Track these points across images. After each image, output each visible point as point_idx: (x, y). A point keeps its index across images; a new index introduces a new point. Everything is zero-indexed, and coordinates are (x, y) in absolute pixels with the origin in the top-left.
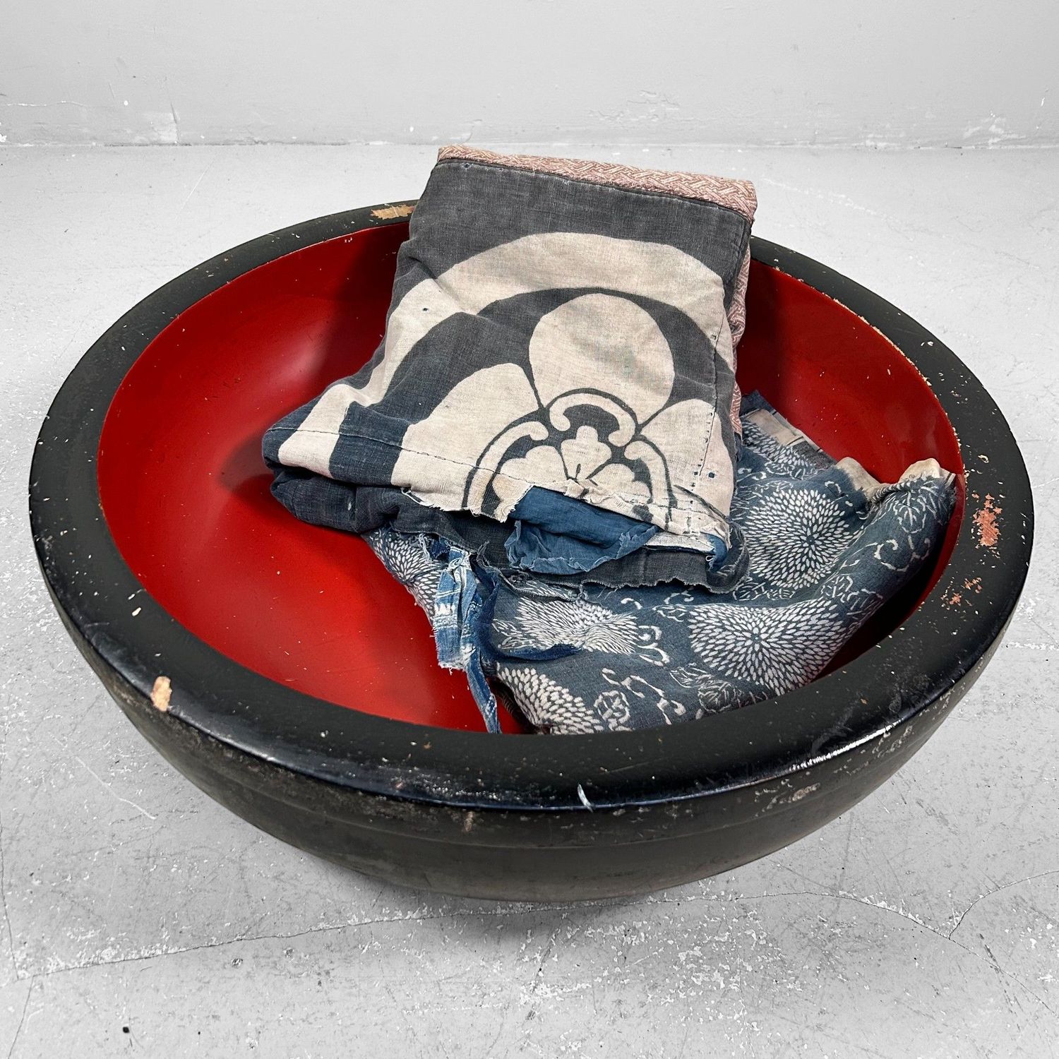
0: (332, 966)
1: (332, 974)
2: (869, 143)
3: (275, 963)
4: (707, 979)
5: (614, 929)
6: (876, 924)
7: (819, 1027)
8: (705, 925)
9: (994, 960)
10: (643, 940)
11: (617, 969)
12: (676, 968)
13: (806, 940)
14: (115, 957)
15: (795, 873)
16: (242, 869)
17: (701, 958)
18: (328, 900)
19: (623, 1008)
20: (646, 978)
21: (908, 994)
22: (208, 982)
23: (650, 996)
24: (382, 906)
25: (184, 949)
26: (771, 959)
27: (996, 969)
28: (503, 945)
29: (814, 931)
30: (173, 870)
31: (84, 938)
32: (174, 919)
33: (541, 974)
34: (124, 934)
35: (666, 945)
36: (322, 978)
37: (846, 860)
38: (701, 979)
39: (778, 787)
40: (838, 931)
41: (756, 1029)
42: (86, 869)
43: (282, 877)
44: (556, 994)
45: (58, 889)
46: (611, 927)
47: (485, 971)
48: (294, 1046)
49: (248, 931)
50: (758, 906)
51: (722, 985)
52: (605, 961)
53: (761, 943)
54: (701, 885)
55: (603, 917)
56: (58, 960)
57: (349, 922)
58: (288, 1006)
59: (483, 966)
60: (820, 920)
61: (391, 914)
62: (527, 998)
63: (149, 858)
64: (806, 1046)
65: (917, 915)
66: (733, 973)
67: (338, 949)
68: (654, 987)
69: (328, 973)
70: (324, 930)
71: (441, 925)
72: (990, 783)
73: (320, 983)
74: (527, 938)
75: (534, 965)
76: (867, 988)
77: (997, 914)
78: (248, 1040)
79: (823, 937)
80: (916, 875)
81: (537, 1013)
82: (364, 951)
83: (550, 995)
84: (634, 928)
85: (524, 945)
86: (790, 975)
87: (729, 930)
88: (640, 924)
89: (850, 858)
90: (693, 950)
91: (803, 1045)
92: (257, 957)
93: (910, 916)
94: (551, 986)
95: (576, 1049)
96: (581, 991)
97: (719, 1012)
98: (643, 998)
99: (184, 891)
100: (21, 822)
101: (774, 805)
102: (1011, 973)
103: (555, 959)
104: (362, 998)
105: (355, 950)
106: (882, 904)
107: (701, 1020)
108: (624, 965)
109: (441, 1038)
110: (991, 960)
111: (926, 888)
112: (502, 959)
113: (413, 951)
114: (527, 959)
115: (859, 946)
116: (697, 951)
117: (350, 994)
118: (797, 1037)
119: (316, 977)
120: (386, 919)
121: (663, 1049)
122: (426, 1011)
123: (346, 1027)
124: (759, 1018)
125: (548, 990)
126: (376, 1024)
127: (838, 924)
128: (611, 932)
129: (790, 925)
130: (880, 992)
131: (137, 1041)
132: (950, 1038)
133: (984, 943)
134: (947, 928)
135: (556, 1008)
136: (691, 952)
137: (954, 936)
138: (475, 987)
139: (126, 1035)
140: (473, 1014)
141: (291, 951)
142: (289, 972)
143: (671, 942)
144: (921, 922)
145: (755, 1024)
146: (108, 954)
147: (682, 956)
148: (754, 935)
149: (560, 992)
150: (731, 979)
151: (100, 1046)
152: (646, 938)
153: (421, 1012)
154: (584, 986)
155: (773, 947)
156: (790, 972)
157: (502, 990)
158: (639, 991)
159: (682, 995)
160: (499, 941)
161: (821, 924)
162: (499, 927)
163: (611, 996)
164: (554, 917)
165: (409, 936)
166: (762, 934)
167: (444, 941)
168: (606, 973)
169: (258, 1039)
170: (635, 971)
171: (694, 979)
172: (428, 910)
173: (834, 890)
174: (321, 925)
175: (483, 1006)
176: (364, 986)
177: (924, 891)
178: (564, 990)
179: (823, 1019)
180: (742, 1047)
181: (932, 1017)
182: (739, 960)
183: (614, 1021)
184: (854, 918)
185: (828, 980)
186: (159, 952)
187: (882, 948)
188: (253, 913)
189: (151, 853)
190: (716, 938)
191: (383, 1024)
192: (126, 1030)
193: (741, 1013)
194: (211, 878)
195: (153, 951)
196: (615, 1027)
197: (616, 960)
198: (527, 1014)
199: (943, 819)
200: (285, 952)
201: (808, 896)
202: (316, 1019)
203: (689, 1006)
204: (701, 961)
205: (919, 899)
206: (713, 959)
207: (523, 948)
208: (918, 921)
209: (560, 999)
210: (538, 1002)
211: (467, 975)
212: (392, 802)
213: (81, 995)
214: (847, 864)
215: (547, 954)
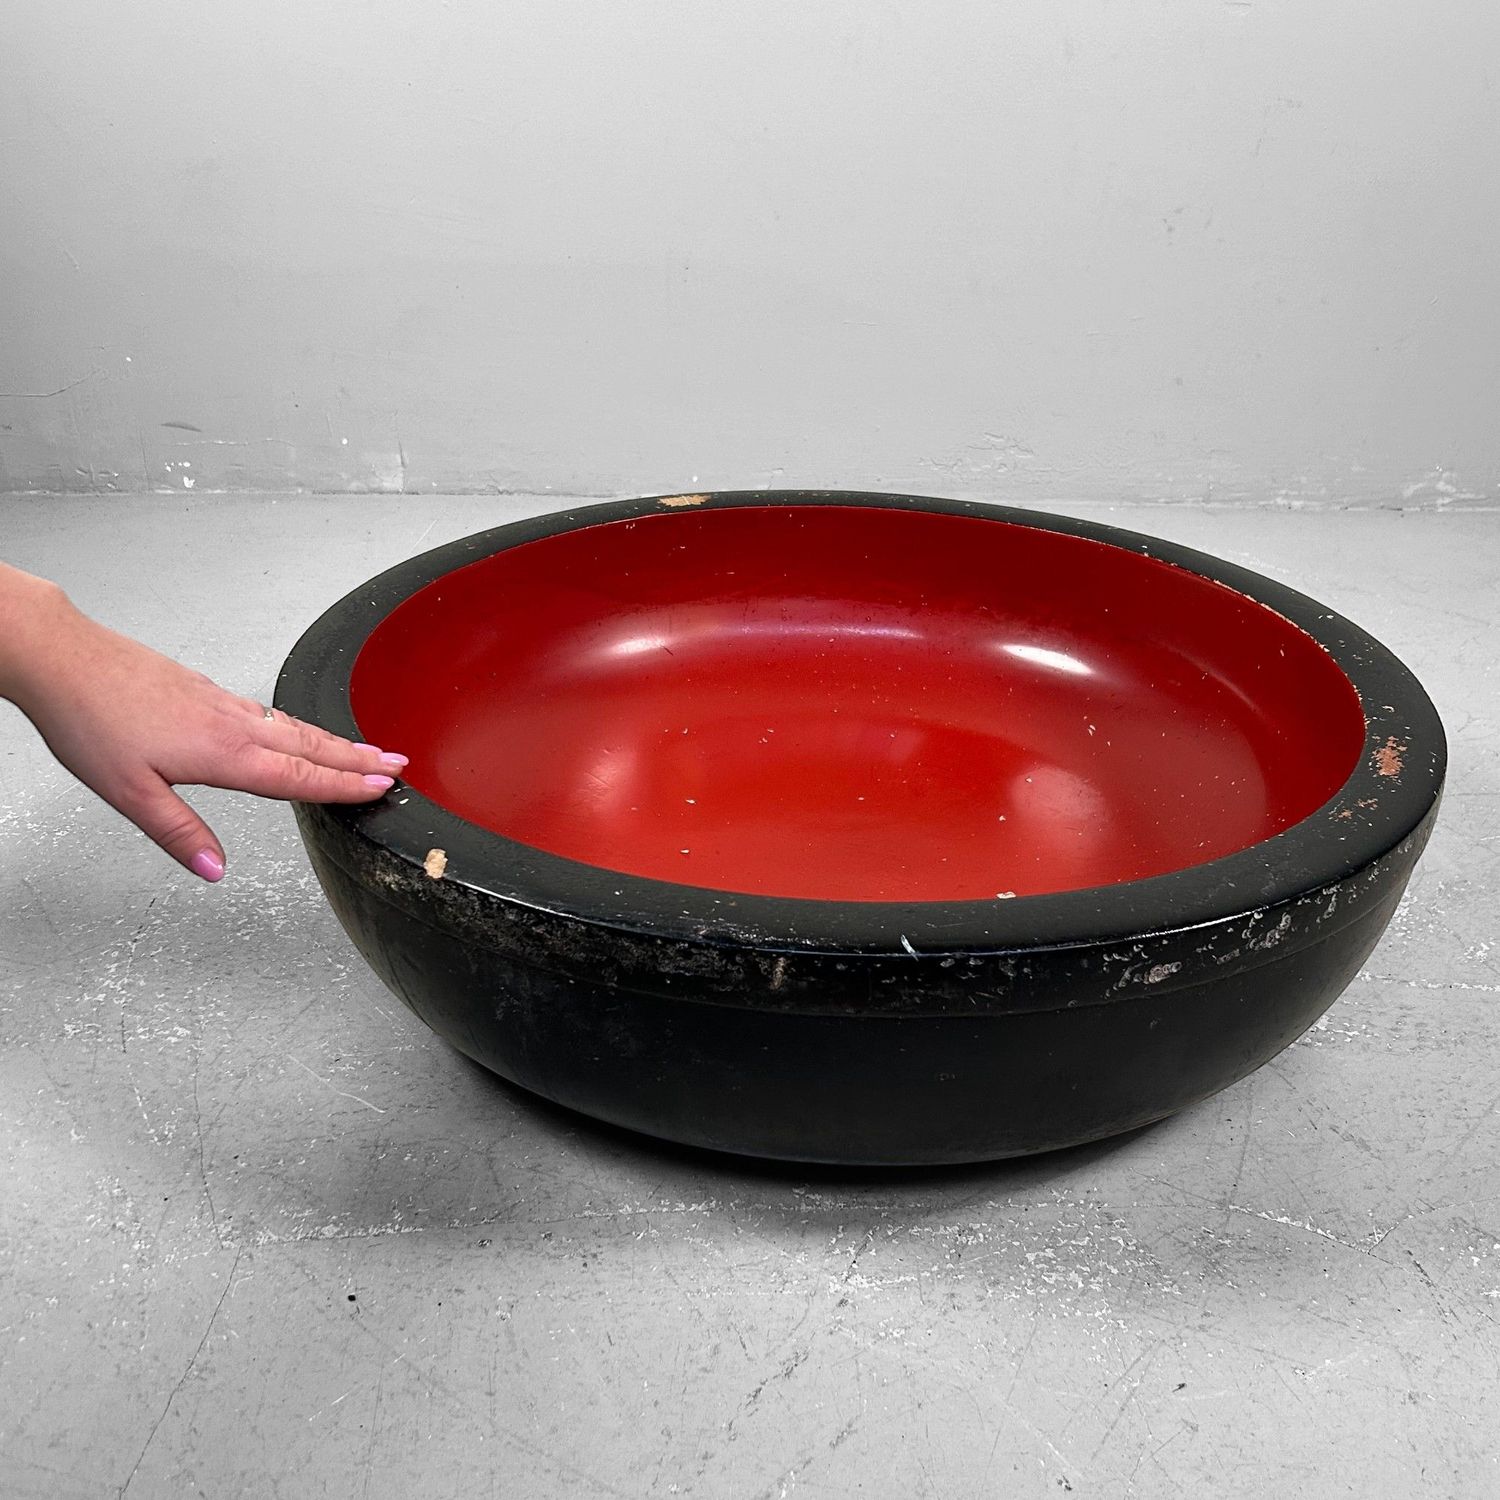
0: (600, 1250)
1: (600, 1257)
2: (1280, 501)
3: (531, 1245)
4: (1062, 1279)
5: (945, 1229)
6: (1276, 1237)
7: (1202, 1328)
8: (1059, 1230)
9: (1426, 1275)
10: (982, 1240)
11: (950, 1266)
12: (1023, 1268)
13: (1186, 1249)
14: (338, 1233)
15: (1173, 1187)
16: (491, 1160)
17: (1054, 1259)
18: (594, 1191)
19: (956, 1301)
20: (985, 1275)
21: (1315, 1302)
22: (450, 1260)
23: (990, 1291)
24: (661, 1199)
25: (421, 1230)
26: (1142, 1264)
27: (1428, 1283)
28: (808, 1239)
29: (1198, 1241)
30: (406, 1159)
31: (300, 1215)
32: (409, 1202)
33: (854, 1266)
34: (348, 1214)
35: (1010, 1246)
36: (588, 1261)
37: (1239, 1177)
38: (1054, 1278)
39: (1131, 954)
40: (1227, 1242)
41: (1123, 1327)
42: (301, 1154)
43: (540, 1169)
44: (873, 1284)
45: (268, 1171)
46: (942, 1228)
47: (786, 1261)
48: (555, 1320)
49: (497, 1216)
50: (1126, 1215)
51: (1081, 1285)
52: (934, 1257)
53: (1130, 1248)
54: (1055, 1193)
55: (932, 1218)
56: (271, 1234)
57: (621, 1211)
58: (547, 1283)
59: (785, 1256)
60: (1205, 1231)
61: (672, 1206)
62: (838, 1287)
63: (377, 1147)
64: (1185, 1345)
65: (1328, 1231)
66: (1094, 1275)
67: (607, 1234)
68: (996, 1283)
69: (595, 1256)
70: (591, 1217)
71: (733, 1217)
72: (1424, 1114)
73: (585, 1265)
74: (838, 1233)
75: (847, 1258)
76: (1263, 1295)
77: (1429, 1233)
78: (498, 1313)
79: (1208, 1247)
80: (1327, 1195)
81: (850, 1301)
82: (639, 1237)
83: (867, 1286)
84: (971, 1229)
85: (834, 1240)
86: (1166, 1280)
87: (1089, 1235)
88: (978, 1226)
89: (1243, 1176)
90: (1044, 1251)
91: (1181, 1343)
92: (508, 1238)
93: (1319, 1231)
94: (867, 1278)
95: (898, 1336)
96: (906, 1283)
97: (1076, 1309)
98: (981, 1292)
99: (420, 1178)
100: (221, 1111)
101: (1127, 981)
102: (1447, 1288)
103: (873, 1253)
104: (636, 1280)
105: (628, 1237)
106: (1284, 1220)
107: (1054, 1316)
108: (958, 1262)
109: (732, 1319)
110: (1421, 1274)
111: (1339, 1206)
112: (807, 1251)
113: (698, 1240)
114: (837, 1251)
115: (1255, 1256)
116: (1049, 1253)
117: (622, 1276)
118: (1174, 1335)
119: (580, 1259)
120: (665, 1210)
121: (1005, 1340)
122: (715, 1294)
123: (617, 1305)
124: (1127, 1316)
125: (864, 1281)
126: (653, 1304)
127: (1227, 1235)
128: (942, 1230)
129: (1166, 1234)
130: (1280, 1299)
131: (365, 1309)
132: (1367, 1344)
133: (1412, 1259)
134: (1365, 1244)
135: (873, 1298)
136: (1042, 1254)
137: (1375, 1252)
138: (774, 1274)
139: (353, 1303)
140: (772, 1299)
141: (550, 1235)
142: (548, 1254)
143: (1016, 1244)
144: (1333, 1237)
145: (1121, 1322)
146: (329, 1231)
147: (1031, 1257)
148: (1121, 1241)
149: (879, 1283)
150: (1092, 1280)
151: (321, 1311)
152: (985, 1238)
153: (708, 1296)
154: (908, 1279)
155: (1144, 1253)
156: (1165, 1276)
157: (807, 1279)
158: (977, 1287)
159: (1029, 1292)
160: (802, 1236)
161: (1206, 1235)
162: (804, 1222)
163: (942, 1289)
164: (872, 1215)
165: (694, 1226)
166: (1131, 1241)
167: (737, 1233)
168: (935, 1268)
169: (510, 1312)
170: (971, 1268)
171: (1046, 1279)
172: (717, 1205)
173: (1221, 1204)
174: (586, 1213)
175: (784, 1292)
176: (639, 1269)
177: (1338, 1209)
178: (884, 1281)
179: (1206, 1321)
180: (1104, 1341)
181: (1345, 1324)
182: (1101, 1263)
183: (945, 1313)
184: (1248, 1231)
185: (1214, 1286)
186: (390, 1231)
187: (1283, 1259)
188: (504, 1200)
189: (381, 1143)
190: (1073, 1242)
191: (662, 1304)
192: (352, 1298)
193: (1104, 1311)
194: (452, 1167)
195: (383, 1230)
196: (946, 1317)
197: (948, 1257)
198: (838, 1301)
199: (1364, 1145)
200: (543, 1235)
201: (1190, 1208)
202: (580, 1297)
203: (1038, 1301)
204: (1054, 1262)
205: (1332, 1216)
206: (1068, 1261)
207: (834, 1241)
208: (1330, 1236)
209: (878, 1289)
210: (851, 1291)
211: (765, 1264)
212: (693, 950)
213: (297, 1266)
214: (1240, 1182)
215: (862, 1248)
